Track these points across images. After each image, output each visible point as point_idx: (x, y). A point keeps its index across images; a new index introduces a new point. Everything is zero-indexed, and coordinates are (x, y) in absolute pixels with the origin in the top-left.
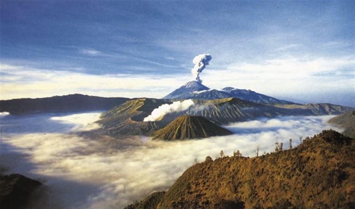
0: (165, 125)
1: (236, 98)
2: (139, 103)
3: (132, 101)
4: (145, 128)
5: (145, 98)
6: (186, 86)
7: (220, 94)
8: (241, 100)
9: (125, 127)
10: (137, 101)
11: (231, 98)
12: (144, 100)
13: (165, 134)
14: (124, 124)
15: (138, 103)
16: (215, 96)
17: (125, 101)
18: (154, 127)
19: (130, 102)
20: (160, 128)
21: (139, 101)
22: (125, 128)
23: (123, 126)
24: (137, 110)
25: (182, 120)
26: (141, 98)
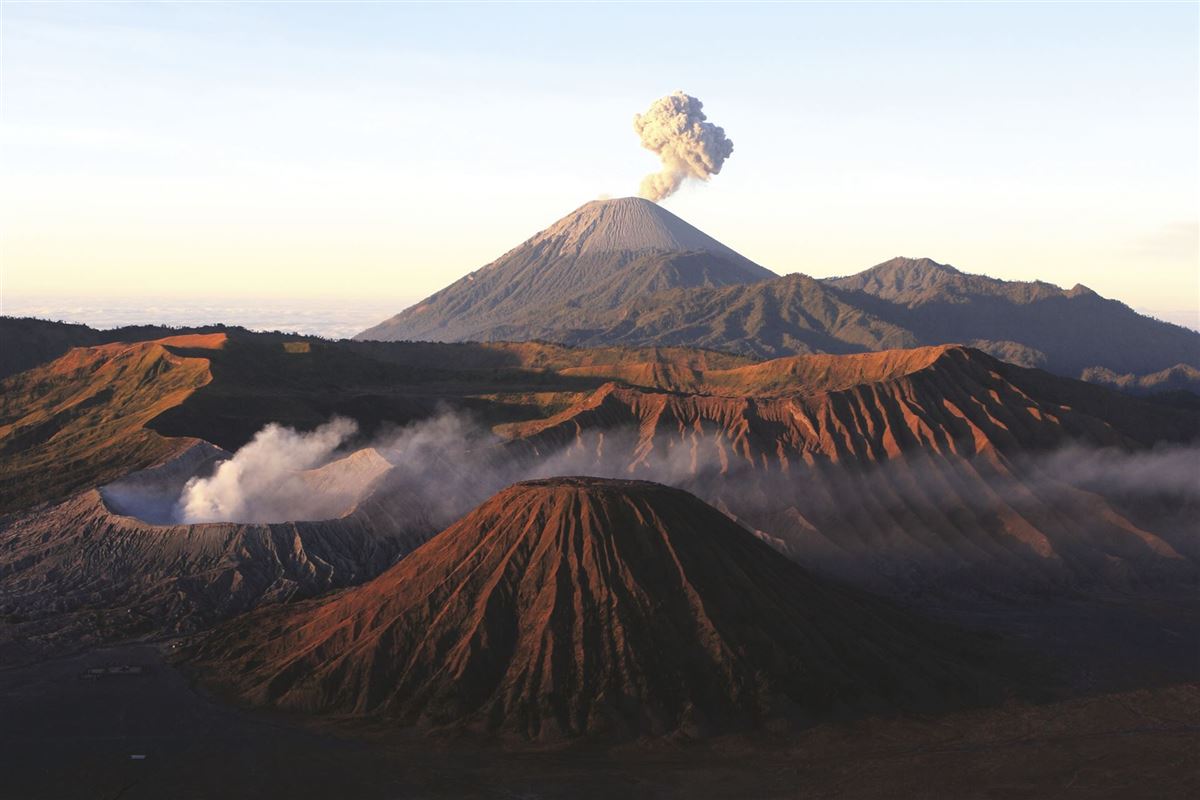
0: (387, 562)
1: (975, 353)
2: (168, 367)
3: (111, 348)
4: (214, 573)
5: (220, 328)
6: (561, 240)
7: (844, 310)
8: (1007, 370)
9: (48, 563)
10: (157, 349)
11: (935, 354)
12: (217, 341)
13: (382, 629)
14: (46, 537)
15: (161, 365)
16: (803, 323)
17: (60, 352)
18: (293, 569)
19: (97, 356)
20: (340, 583)
21: (168, 348)
22: (53, 575)
23: (31, 560)
24: (150, 425)
25: (524, 519)
26: (186, 331)
